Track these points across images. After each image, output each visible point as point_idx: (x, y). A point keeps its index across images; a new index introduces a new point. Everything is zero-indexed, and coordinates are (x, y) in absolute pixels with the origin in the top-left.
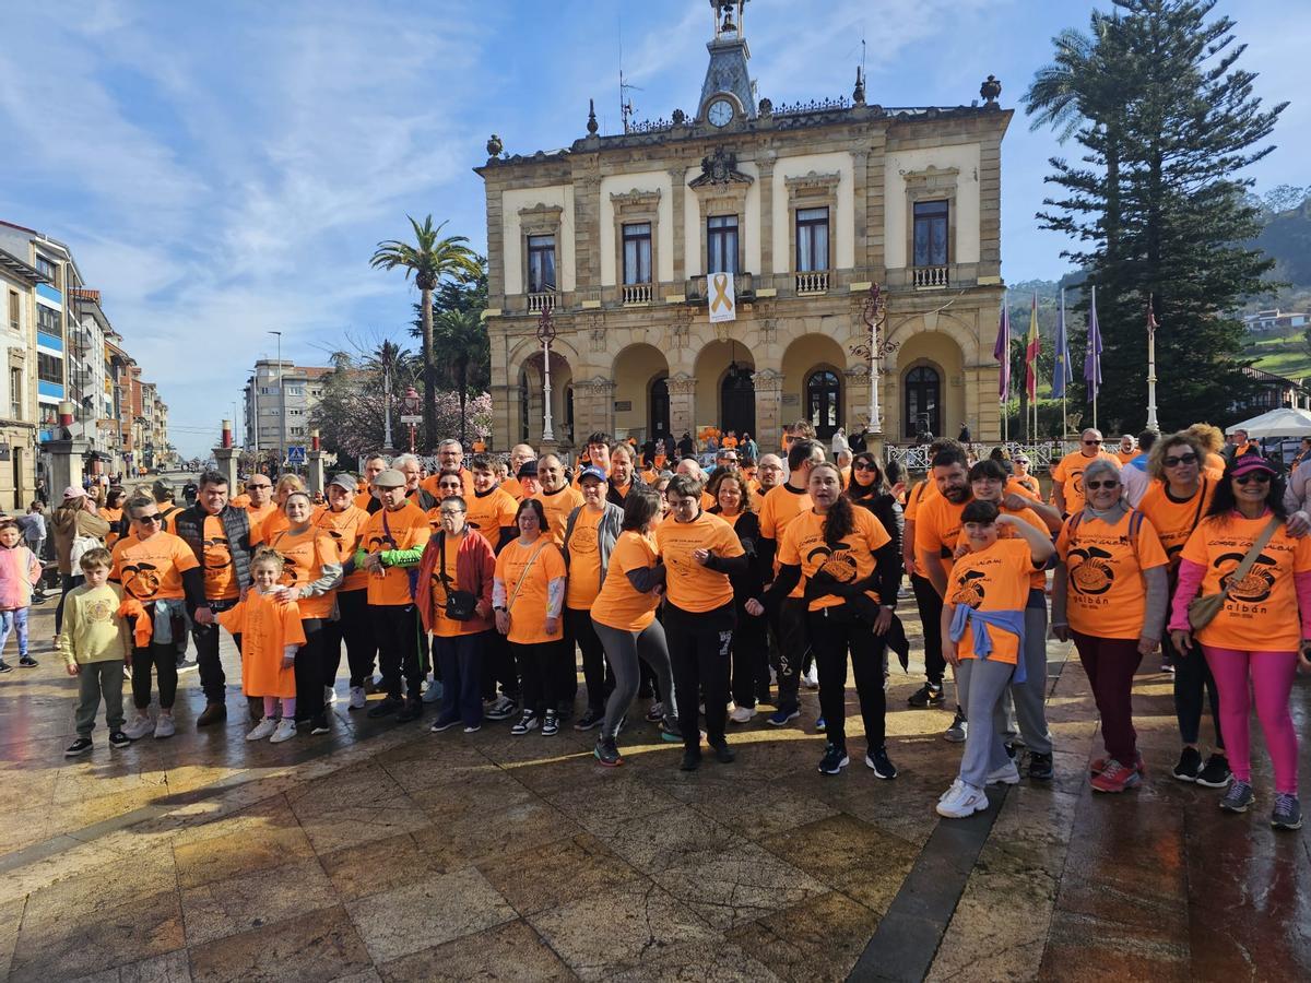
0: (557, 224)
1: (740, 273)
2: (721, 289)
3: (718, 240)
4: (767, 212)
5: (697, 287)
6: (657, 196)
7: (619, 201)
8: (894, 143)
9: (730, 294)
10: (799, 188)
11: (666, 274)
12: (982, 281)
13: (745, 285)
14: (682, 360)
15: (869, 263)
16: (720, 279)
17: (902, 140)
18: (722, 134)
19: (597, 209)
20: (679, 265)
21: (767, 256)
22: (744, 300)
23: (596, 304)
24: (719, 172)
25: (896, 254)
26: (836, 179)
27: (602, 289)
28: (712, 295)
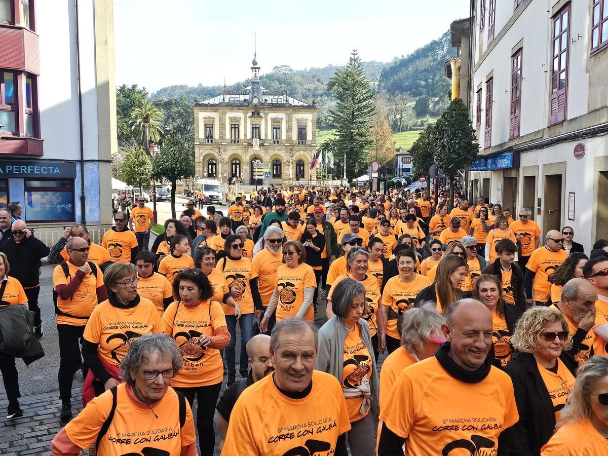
0: (214, 122)
1: (260, 139)
2: (256, 143)
3: (254, 130)
4: (266, 125)
5: (250, 141)
6: (240, 118)
7: (230, 118)
8: (294, 112)
9: (258, 143)
10: (274, 120)
11: (242, 137)
12: (312, 145)
13: (261, 142)
14: (246, 158)
15: (289, 139)
16: (256, 140)
17: (296, 111)
18: (256, 106)
19: (225, 120)
20: (245, 135)
21: (266, 135)
22: (262, 145)
23: (226, 144)
24: (256, 115)
25: (295, 137)
26: (282, 119)
27: (226, 139)
28: (254, 144)
